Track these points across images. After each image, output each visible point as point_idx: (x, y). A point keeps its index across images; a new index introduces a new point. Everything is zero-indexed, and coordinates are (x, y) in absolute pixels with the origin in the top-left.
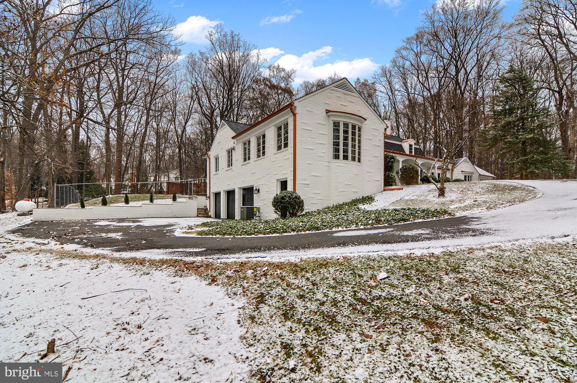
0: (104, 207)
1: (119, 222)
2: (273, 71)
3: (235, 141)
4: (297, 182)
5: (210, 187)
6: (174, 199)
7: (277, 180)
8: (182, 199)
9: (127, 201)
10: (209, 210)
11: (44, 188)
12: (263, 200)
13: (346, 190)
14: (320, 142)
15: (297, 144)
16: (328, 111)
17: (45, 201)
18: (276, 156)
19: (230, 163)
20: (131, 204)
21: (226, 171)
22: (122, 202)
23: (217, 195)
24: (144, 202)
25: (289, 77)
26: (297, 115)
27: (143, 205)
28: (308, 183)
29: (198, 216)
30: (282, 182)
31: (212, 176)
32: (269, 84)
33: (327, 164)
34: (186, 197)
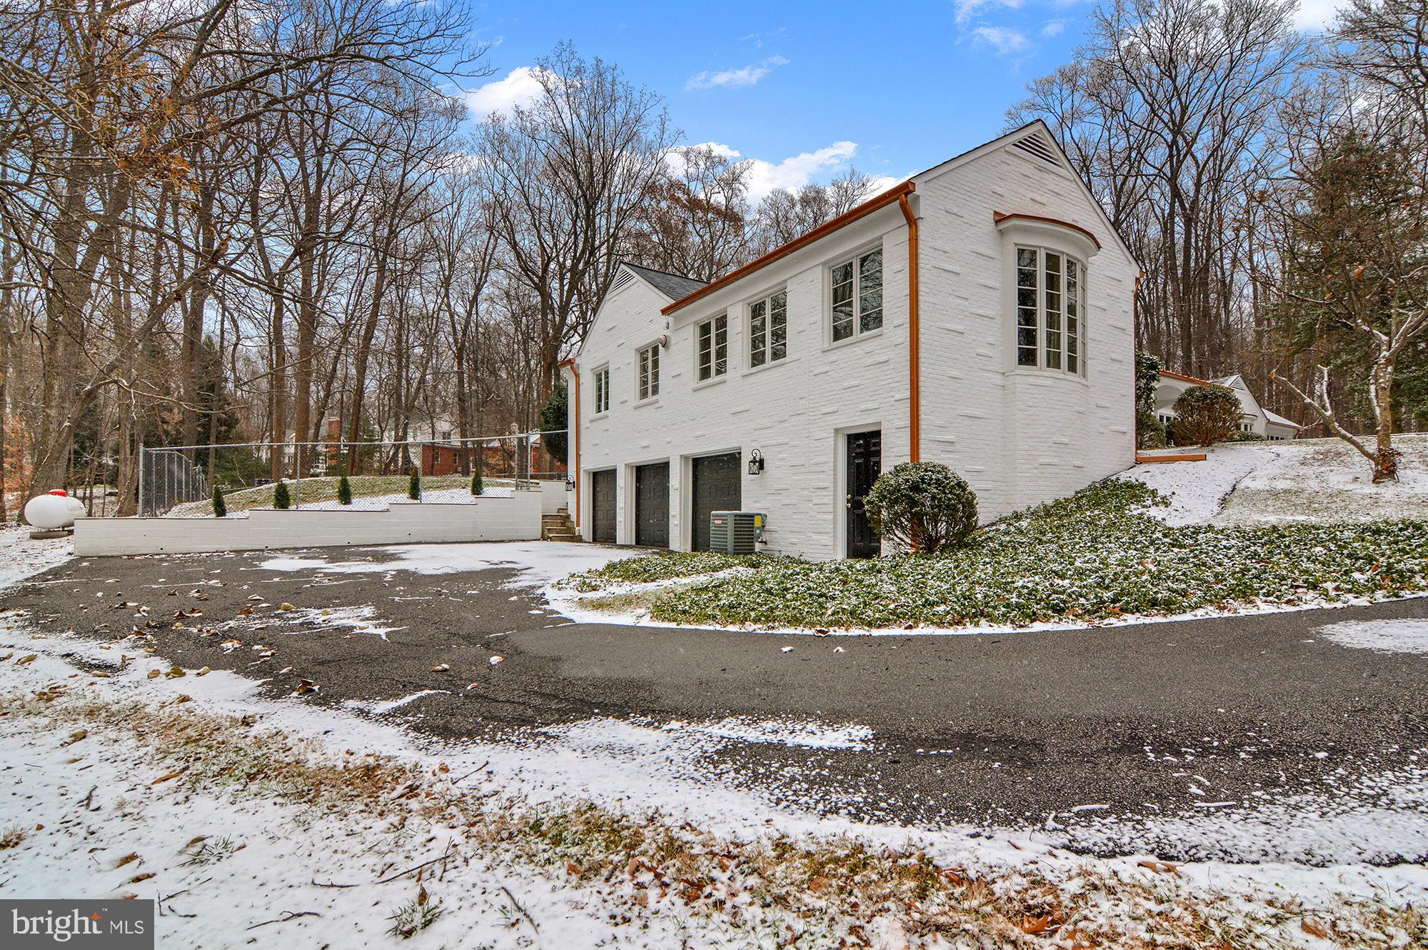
0: (281, 515)
1: (332, 560)
2: (697, 164)
3: (670, 319)
4: (923, 435)
5: (578, 456)
6: (477, 489)
7: (837, 430)
8: (496, 490)
9: (345, 495)
10: (574, 518)
11: (108, 460)
12: (778, 492)
13: (1056, 461)
14: (981, 312)
15: (921, 313)
16: (1000, 218)
17: (111, 494)
18: (833, 356)
19: (649, 385)
20: (358, 503)
21: (636, 408)
22: (328, 498)
23: (603, 479)
24: (392, 498)
25: (736, 179)
26: (920, 223)
27: (393, 508)
28: (951, 438)
29: (544, 538)
30: (852, 439)
31: (584, 422)
32: (684, 198)
33: (999, 380)
34: (508, 485)
